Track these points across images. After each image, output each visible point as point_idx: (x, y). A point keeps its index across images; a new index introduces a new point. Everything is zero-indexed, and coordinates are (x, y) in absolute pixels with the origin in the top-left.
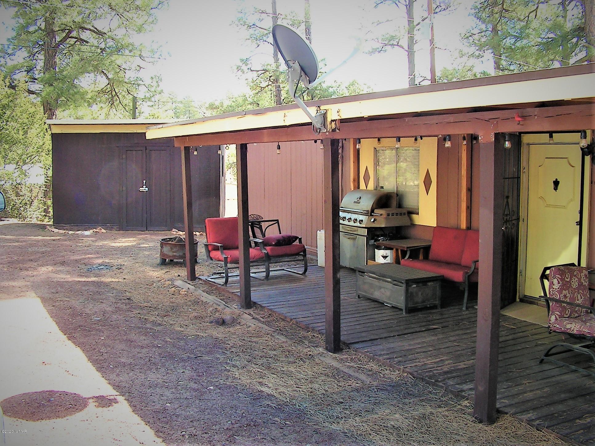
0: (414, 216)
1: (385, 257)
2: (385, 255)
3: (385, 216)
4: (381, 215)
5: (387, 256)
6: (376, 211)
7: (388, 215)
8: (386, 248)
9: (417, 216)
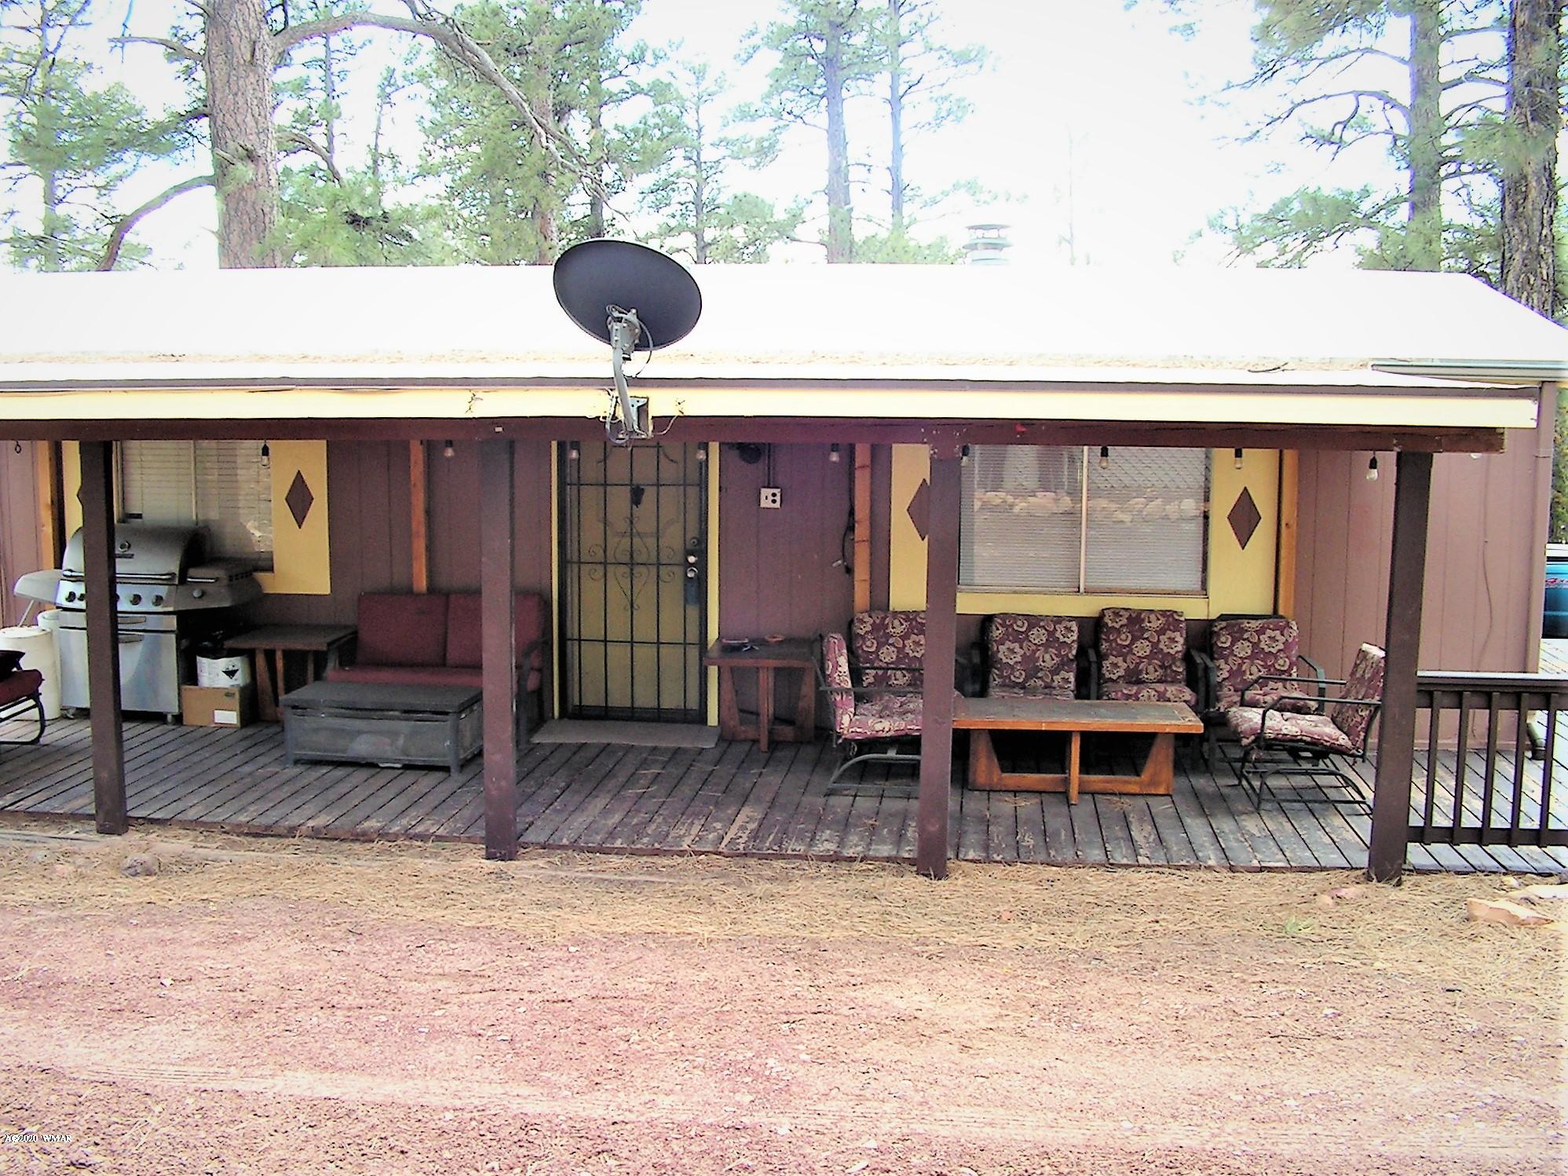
0: (262, 577)
1: (230, 673)
2: (231, 668)
3: (225, 582)
4: (217, 579)
5: (236, 671)
6: (192, 572)
7: (231, 578)
8: (231, 653)
9: (268, 574)
